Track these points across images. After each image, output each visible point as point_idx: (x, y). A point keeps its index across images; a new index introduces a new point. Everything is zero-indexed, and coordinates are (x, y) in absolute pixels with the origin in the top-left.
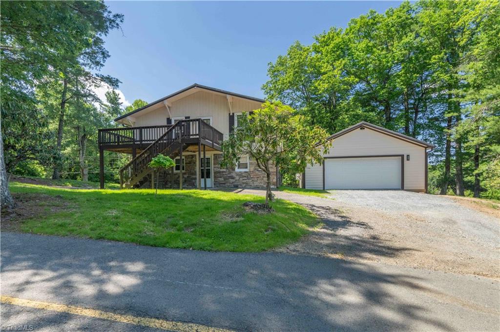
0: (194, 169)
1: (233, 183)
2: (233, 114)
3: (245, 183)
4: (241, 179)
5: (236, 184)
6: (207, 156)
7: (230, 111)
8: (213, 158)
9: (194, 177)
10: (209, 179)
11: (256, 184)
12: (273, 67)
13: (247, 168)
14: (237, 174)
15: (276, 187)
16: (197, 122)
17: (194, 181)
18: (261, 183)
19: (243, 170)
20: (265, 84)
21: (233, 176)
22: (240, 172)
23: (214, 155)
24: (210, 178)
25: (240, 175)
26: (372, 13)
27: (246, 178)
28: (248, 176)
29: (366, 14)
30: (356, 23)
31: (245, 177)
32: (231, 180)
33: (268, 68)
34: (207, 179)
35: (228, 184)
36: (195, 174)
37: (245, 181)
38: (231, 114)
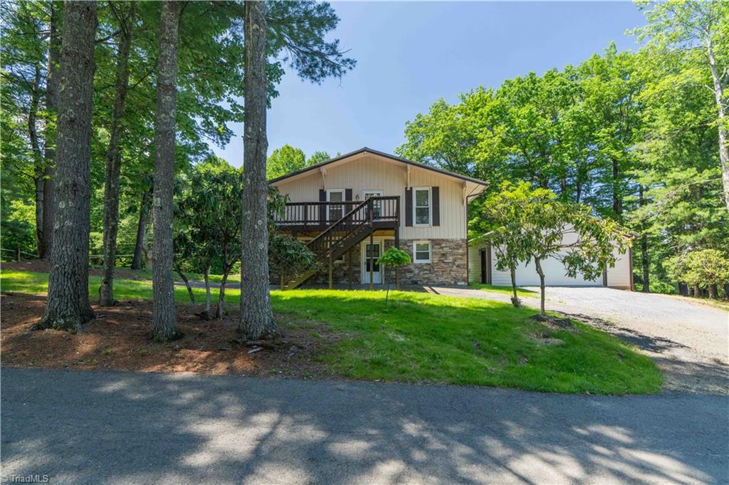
0: (357, 260)
1: (411, 278)
2: (411, 188)
3: (426, 278)
4: (422, 273)
5: (414, 279)
6: (375, 242)
7: (407, 184)
8: (383, 245)
9: (356, 269)
10: (378, 273)
11: (441, 279)
12: (411, 127)
13: (428, 258)
14: (417, 267)
15: (466, 284)
16: (395, 201)
17: (356, 275)
18: (447, 278)
19: (424, 261)
20: (400, 147)
21: (410, 269)
22: (420, 264)
23: (385, 241)
24: (378, 271)
25: (420, 267)
26: (532, 75)
27: (428, 272)
28: (430, 270)
29: (524, 76)
30: (511, 85)
31: (427, 270)
32: (408, 275)
33: (405, 128)
34: (374, 273)
35: (404, 280)
36: (359, 265)
37: (427, 276)
38: (409, 189)
